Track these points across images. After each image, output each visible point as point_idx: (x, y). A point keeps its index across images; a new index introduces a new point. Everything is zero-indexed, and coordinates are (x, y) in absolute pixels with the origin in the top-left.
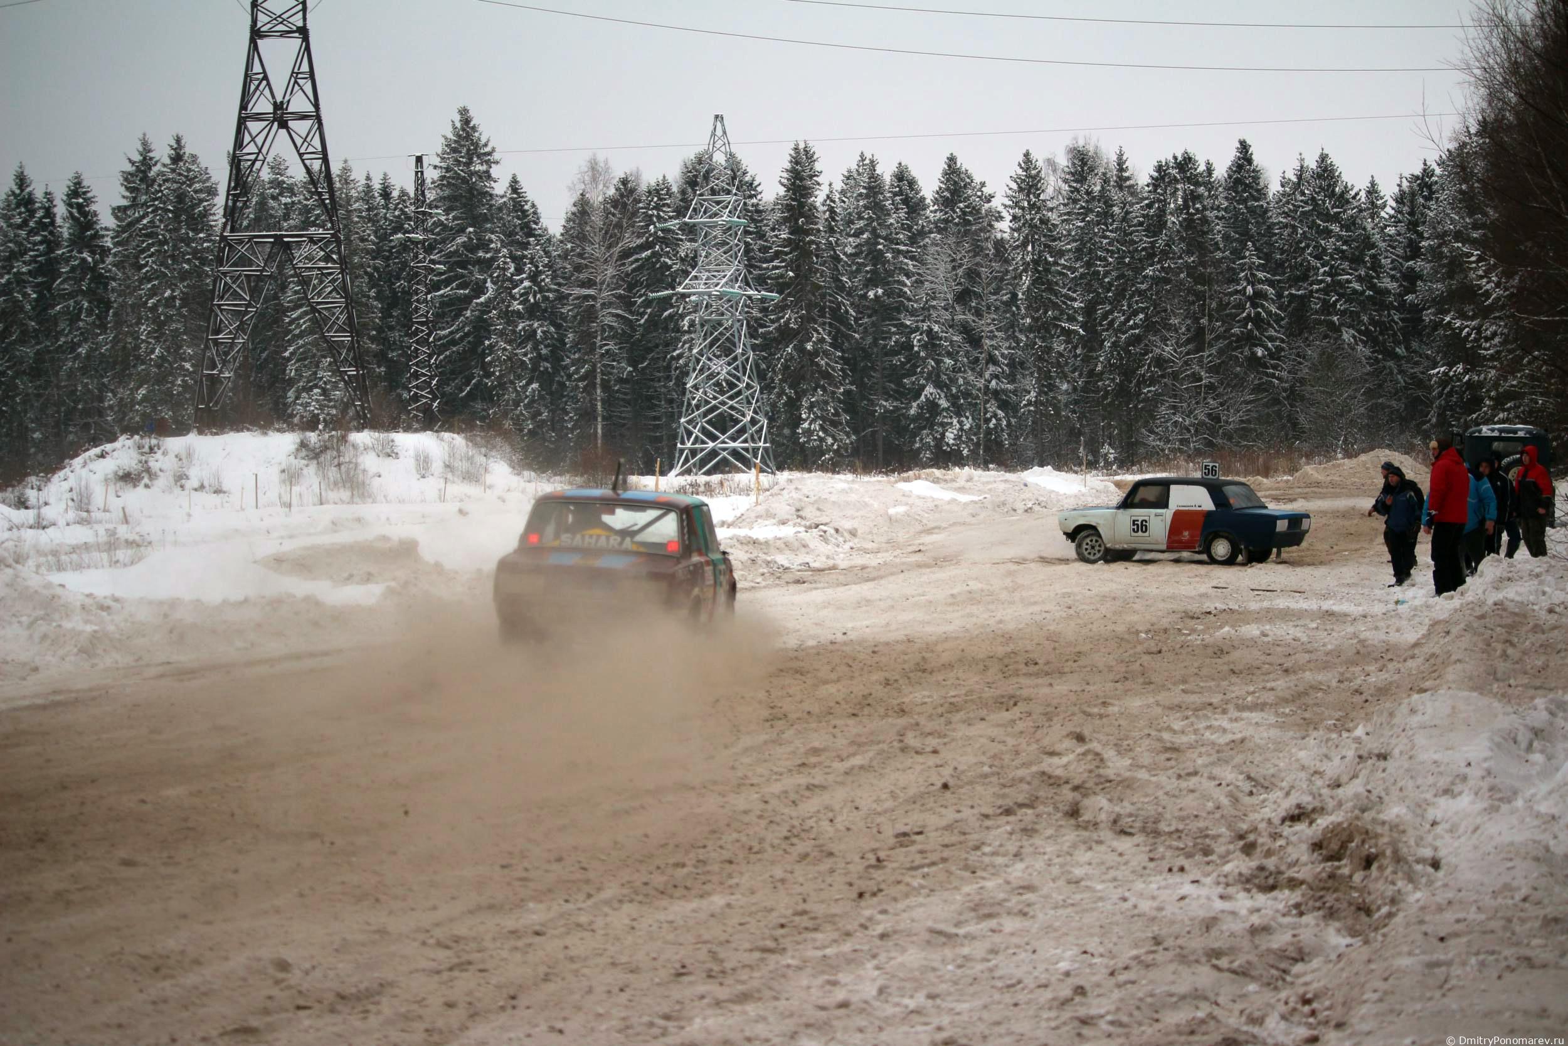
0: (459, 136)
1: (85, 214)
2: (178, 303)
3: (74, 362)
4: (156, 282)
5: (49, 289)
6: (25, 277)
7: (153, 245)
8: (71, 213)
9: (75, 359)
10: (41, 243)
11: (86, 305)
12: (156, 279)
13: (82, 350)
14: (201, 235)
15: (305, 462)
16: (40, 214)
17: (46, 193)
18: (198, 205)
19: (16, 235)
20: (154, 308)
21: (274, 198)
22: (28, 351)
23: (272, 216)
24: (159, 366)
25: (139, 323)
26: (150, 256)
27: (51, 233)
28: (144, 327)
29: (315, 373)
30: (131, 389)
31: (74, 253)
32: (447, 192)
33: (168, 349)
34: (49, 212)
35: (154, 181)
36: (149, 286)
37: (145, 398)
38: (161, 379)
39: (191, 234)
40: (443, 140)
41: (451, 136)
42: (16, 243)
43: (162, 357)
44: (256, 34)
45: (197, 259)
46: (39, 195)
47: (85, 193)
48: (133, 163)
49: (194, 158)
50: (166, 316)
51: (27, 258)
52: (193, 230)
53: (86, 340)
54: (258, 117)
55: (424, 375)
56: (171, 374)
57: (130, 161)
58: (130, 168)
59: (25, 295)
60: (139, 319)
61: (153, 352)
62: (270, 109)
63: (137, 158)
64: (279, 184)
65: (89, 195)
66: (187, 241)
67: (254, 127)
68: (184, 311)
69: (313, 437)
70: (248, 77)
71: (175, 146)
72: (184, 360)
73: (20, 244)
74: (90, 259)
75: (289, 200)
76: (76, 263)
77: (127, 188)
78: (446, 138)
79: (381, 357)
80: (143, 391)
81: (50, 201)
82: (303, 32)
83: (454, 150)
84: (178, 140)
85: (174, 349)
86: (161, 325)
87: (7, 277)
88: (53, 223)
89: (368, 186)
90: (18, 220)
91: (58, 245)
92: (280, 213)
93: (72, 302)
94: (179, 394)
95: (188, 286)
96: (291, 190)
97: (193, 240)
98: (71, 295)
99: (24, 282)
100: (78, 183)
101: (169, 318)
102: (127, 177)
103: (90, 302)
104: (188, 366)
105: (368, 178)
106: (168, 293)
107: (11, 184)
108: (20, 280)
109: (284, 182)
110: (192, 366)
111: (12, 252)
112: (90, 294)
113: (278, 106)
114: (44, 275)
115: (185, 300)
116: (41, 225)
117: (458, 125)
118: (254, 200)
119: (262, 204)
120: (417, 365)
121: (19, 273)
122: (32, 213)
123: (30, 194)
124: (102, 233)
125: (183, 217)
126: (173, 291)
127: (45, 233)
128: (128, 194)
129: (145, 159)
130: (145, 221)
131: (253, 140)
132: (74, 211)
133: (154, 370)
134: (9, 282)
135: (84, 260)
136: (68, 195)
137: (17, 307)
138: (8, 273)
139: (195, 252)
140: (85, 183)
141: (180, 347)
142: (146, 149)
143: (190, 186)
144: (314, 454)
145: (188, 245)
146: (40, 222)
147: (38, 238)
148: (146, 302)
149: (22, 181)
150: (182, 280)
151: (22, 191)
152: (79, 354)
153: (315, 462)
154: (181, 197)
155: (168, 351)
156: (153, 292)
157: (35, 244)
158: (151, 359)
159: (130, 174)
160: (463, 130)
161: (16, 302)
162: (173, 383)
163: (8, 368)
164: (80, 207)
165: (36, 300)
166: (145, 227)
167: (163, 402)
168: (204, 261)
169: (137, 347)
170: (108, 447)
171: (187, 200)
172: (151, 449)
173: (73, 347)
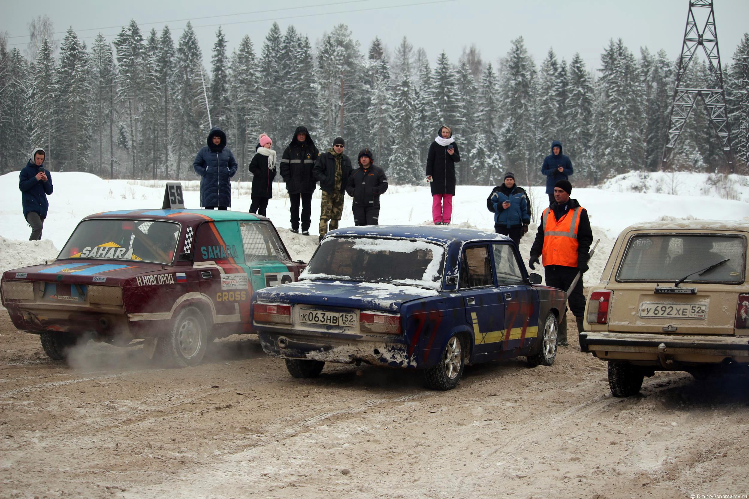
0: (744, 46)
1: (581, 71)
2: (625, 113)
3: (574, 136)
4: (616, 103)
5: (564, 103)
6: (554, 97)
7: (616, 86)
8: (574, 71)
9: (574, 134)
10: (560, 82)
11: (580, 111)
12: (616, 102)
13: (578, 130)
14: (637, 84)
15: (710, 186)
16: (560, 70)
17: (563, 61)
18: (635, 71)
19: (551, 79)
20: (615, 115)
21: (661, 68)
22: (554, 130)
23: (660, 76)
24: (616, 140)
25: (608, 121)
26: (614, 92)
27: (565, 78)
28: (610, 123)
29: (682, 147)
30: (603, 149)
31: (575, 88)
32: (737, 70)
33: (620, 132)
34: (563, 69)
35: (616, 59)
36: (613, 105)
37: (609, 154)
38: (616, 146)
39: (632, 83)
40: (737, 47)
41: (740, 45)
42: (550, 82)
43: (618, 136)
44: (691, 5)
45: (634, 94)
46: (559, 62)
47: (580, 62)
48: (606, 51)
49: (626, 48)
50: (620, 119)
51: (554, 89)
52: (633, 81)
53: (579, 126)
54: (690, 40)
55: (744, 151)
56: (621, 143)
57: (605, 49)
58: (606, 53)
59: (554, 105)
60: (608, 118)
61: (614, 133)
62: (697, 38)
63: (608, 48)
64: (663, 62)
65: (582, 63)
66: (631, 86)
67: (690, 44)
68: (628, 116)
69: (713, 175)
70: (688, 24)
71: (619, 43)
72: (627, 137)
73: (552, 83)
74: (582, 91)
75: (667, 69)
76: (576, 92)
77: (604, 62)
78: (738, 47)
79: (708, 141)
80: (608, 151)
81: (564, 64)
82: (711, 5)
83: (742, 52)
84: (620, 41)
85: (623, 132)
86: (618, 122)
87: (546, 97)
88: (565, 74)
89: (704, 65)
90: (551, 72)
91: (567, 85)
92: (663, 75)
93: (573, 109)
94: (625, 152)
95: (630, 106)
96: (668, 65)
97: (633, 86)
98: (573, 106)
99: (553, 99)
100: (577, 58)
101: (621, 119)
102: (604, 57)
103: (581, 110)
104: (629, 140)
105: (704, 62)
106: (621, 108)
107: (546, 56)
108: (551, 99)
109: (665, 61)
110: (631, 140)
111: (548, 86)
112: (582, 106)
113: (700, 36)
114: (560, 97)
115: (629, 112)
116: (561, 75)
117: (744, 41)
118: (653, 68)
119: (656, 71)
120: (740, 146)
121: (552, 96)
122: (556, 69)
123: (555, 61)
124: (587, 80)
125: (629, 76)
126: (623, 107)
127: (562, 78)
128: (603, 64)
129: (612, 49)
130: (612, 76)
131: (689, 50)
132: (576, 69)
133: (614, 141)
134: (547, 99)
135: (579, 91)
136: (573, 63)
137: (550, 110)
138: (547, 95)
139: (633, 91)
140: (580, 58)
141: (625, 132)
142: (612, 45)
143: (632, 62)
144: (715, 183)
145: (630, 88)
146: (560, 73)
147: (559, 81)
148: (611, 112)
149: (551, 55)
150: (627, 103)
151: (551, 59)
152: (576, 133)
153: (714, 186)
154: (627, 67)
155: (621, 134)
156: (613, 108)
157: (557, 83)
158: (613, 137)
159: (605, 55)
160: (746, 43)
161: (549, 108)
162: (622, 148)
163: (546, 137)
164: (578, 68)
165: (558, 108)
166: (612, 79)
167: (616, 155)
168: (637, 95)
169: (606, 131)
170: (626, 175)
171: (631, 68)
172: (645, 177)
173: (574, 129)
